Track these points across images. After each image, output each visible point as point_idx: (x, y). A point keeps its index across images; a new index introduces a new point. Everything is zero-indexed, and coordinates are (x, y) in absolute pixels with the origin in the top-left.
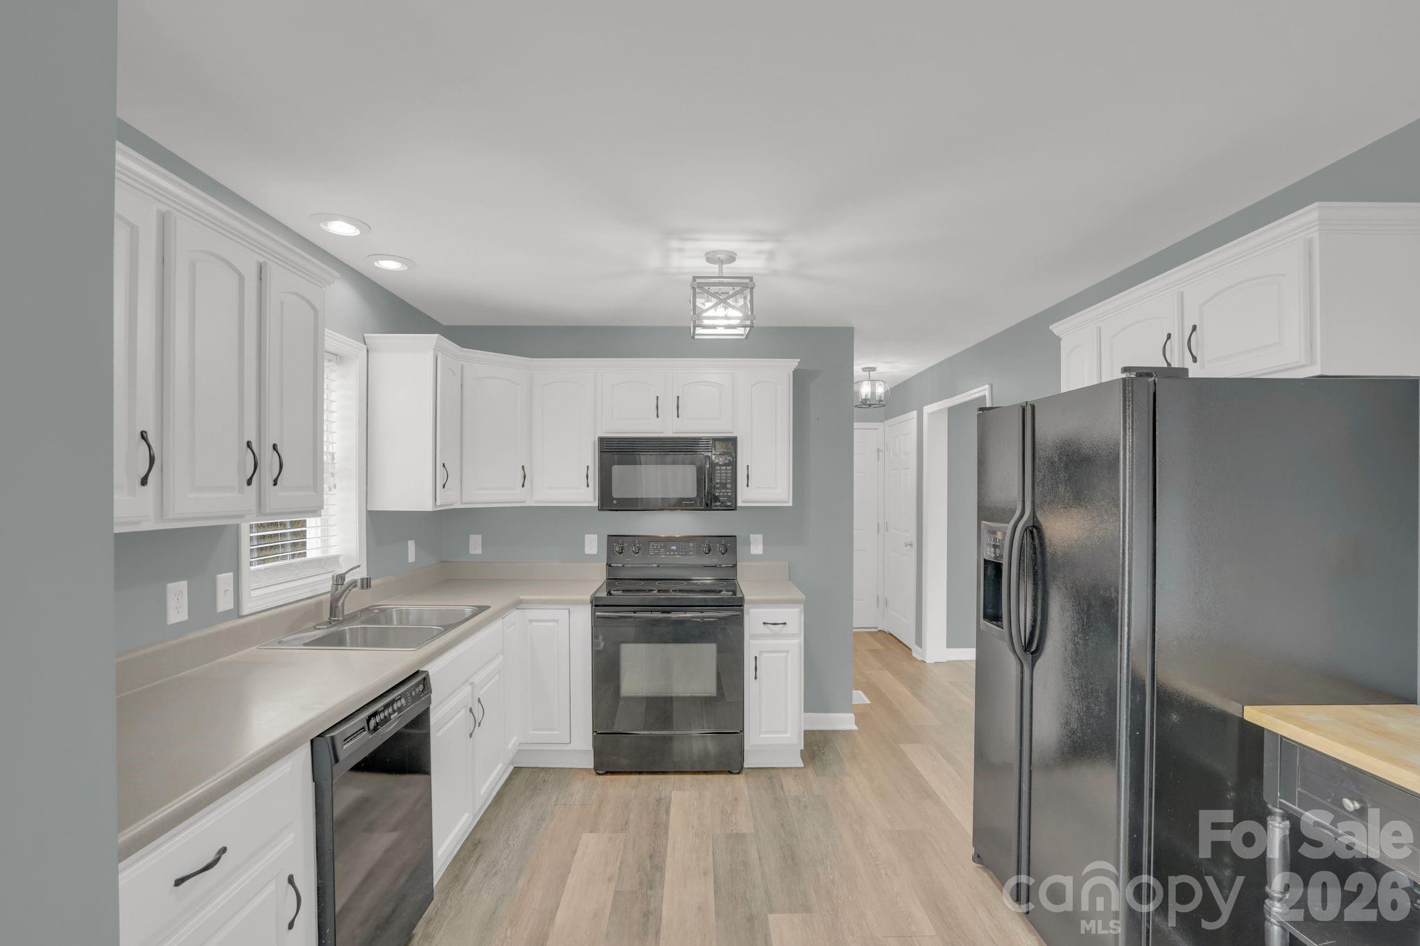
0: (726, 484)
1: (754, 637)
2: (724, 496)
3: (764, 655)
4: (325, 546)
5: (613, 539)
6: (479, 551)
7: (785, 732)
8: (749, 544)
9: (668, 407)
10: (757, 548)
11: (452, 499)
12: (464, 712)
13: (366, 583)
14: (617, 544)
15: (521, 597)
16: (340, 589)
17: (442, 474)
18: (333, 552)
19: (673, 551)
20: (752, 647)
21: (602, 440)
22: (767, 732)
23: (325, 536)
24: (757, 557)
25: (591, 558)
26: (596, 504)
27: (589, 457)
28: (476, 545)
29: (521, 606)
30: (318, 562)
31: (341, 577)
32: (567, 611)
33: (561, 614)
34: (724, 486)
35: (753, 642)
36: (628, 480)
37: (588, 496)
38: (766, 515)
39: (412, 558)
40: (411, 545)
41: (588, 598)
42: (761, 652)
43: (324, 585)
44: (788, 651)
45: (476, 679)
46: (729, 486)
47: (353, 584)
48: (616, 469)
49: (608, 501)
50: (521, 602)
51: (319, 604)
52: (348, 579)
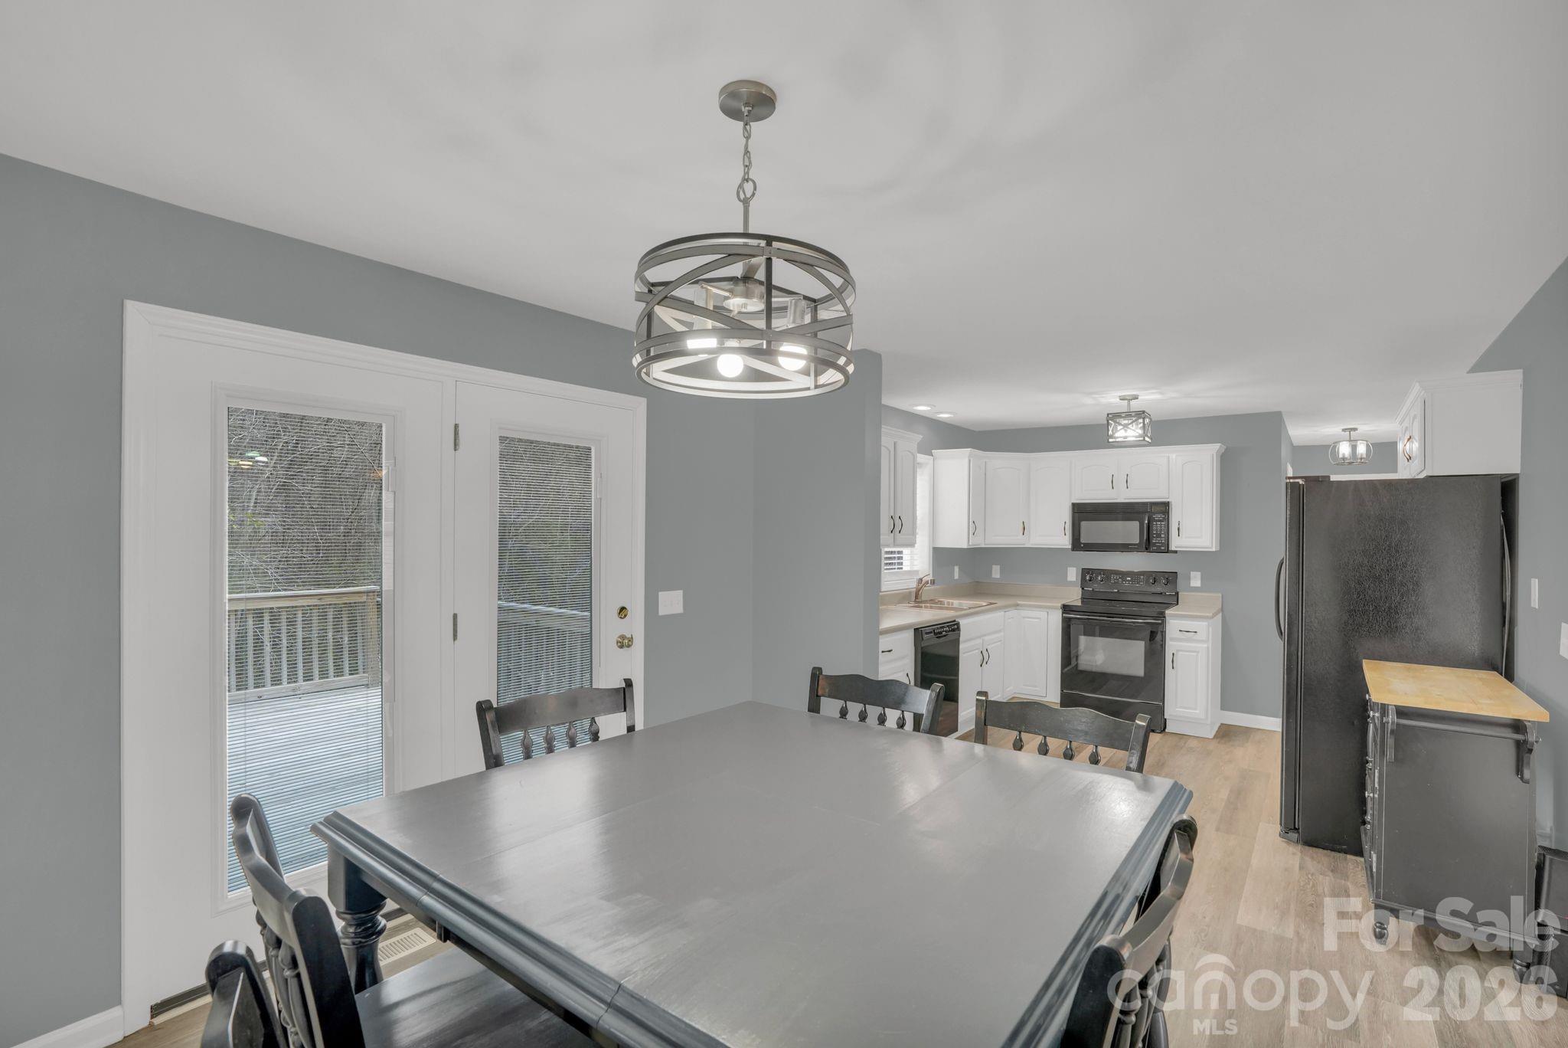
0: (1160, 535)
1: (1172, 639)
2: (1159, 543)
3: (1181, 653)
4: (912, 565)
5: (1085, 572)
6: (998, 576)
7: (1195, 709)
8: (1189, 579)
9: (1120, 482)
10: (1196, 581)
11: (979, 542)
12: (978, 652)
13: (933, 582)
14: (1088, 575)
15: (1019, 602)
16: (920, 585)
17: (973, 527)
18: (915, 568)
19: (1128, 581)
20: (1171, 646)
21: (1074, 505)
22: (1181, 707)
23: (912, 559)
24: (1196, 589)
25: (1071, 583)
26: (1070, 547)
27: (1066, 516)
28: (996, 572)
29: (1018, 608)
30: (909, 572)
31: (921, 580)
32: (1046, 613)
33: (1042, 614)
34: (1159, 536)
35: (1171, 643)
36: (1092, 531)
37: (1066, 542)
38: (1197, 558)
39: (956, 576)
40: (956, 569)
41: (1059, 605)
42: (1178, 651)
43: (913, 585)
44: (1198, 652)
45: (986, 638)
46: (1163, 536)
47: (927, 582)
48: (1084, 524)
49: (1077, 545)
50: (1018, 605)
51: (910, 593)
52: (924, 580)
